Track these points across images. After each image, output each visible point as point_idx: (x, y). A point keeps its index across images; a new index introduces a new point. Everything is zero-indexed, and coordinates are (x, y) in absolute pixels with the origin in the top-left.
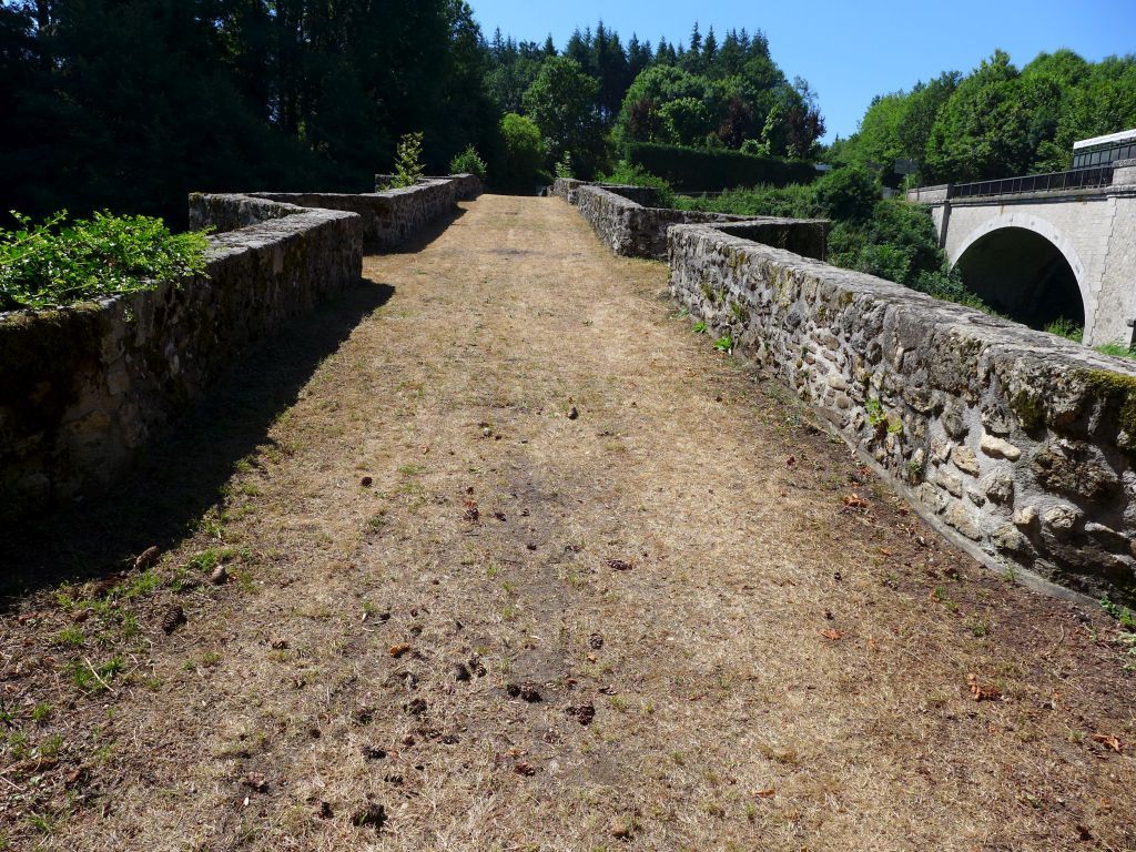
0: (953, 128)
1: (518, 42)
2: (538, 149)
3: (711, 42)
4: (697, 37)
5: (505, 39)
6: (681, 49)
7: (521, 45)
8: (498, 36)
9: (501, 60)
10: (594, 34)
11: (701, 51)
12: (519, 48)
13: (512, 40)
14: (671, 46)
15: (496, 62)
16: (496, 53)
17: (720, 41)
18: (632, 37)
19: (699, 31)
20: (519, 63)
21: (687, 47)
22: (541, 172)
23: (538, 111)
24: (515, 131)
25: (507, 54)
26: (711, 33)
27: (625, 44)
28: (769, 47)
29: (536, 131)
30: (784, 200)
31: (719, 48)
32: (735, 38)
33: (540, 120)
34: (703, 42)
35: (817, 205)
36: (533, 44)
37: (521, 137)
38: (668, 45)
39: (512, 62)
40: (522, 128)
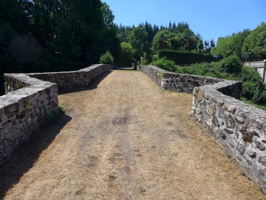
0: (251, 44)
1: (126, 26)
2: (132, 52)
3: (174, 25)
4: (170, 24)
5: (122, 26)
6: (166, 27)
7: (126, 27)
8: (121, 25)
9: (122, 31)
10: (145, 24)
11: (172, 27)
12: (126, 28)
13: (124, 26)
14: (164, 27)
15: (120, 31)
16: (120, 29)
17: (177, 25)
18: (154, 25)
19: (171, 23)
20: (126, 31)
21: (168, 27)
22: (132, 58)
23: (131, 42)
24: (125, 47)
25: (123, 29)
26: (174, 23)
27: (153, 26)
28: (189, 26)
29: (131, 47)
30: (211, 67)
31: (177, 26)
32: (180, 24)
33: (132, 44)
34: (172, 25)
35: (222, 68)
36: (129, 27)
37: (127, 49)
38: (163, 26)
39: (124, 31)
40: (127, 46)
